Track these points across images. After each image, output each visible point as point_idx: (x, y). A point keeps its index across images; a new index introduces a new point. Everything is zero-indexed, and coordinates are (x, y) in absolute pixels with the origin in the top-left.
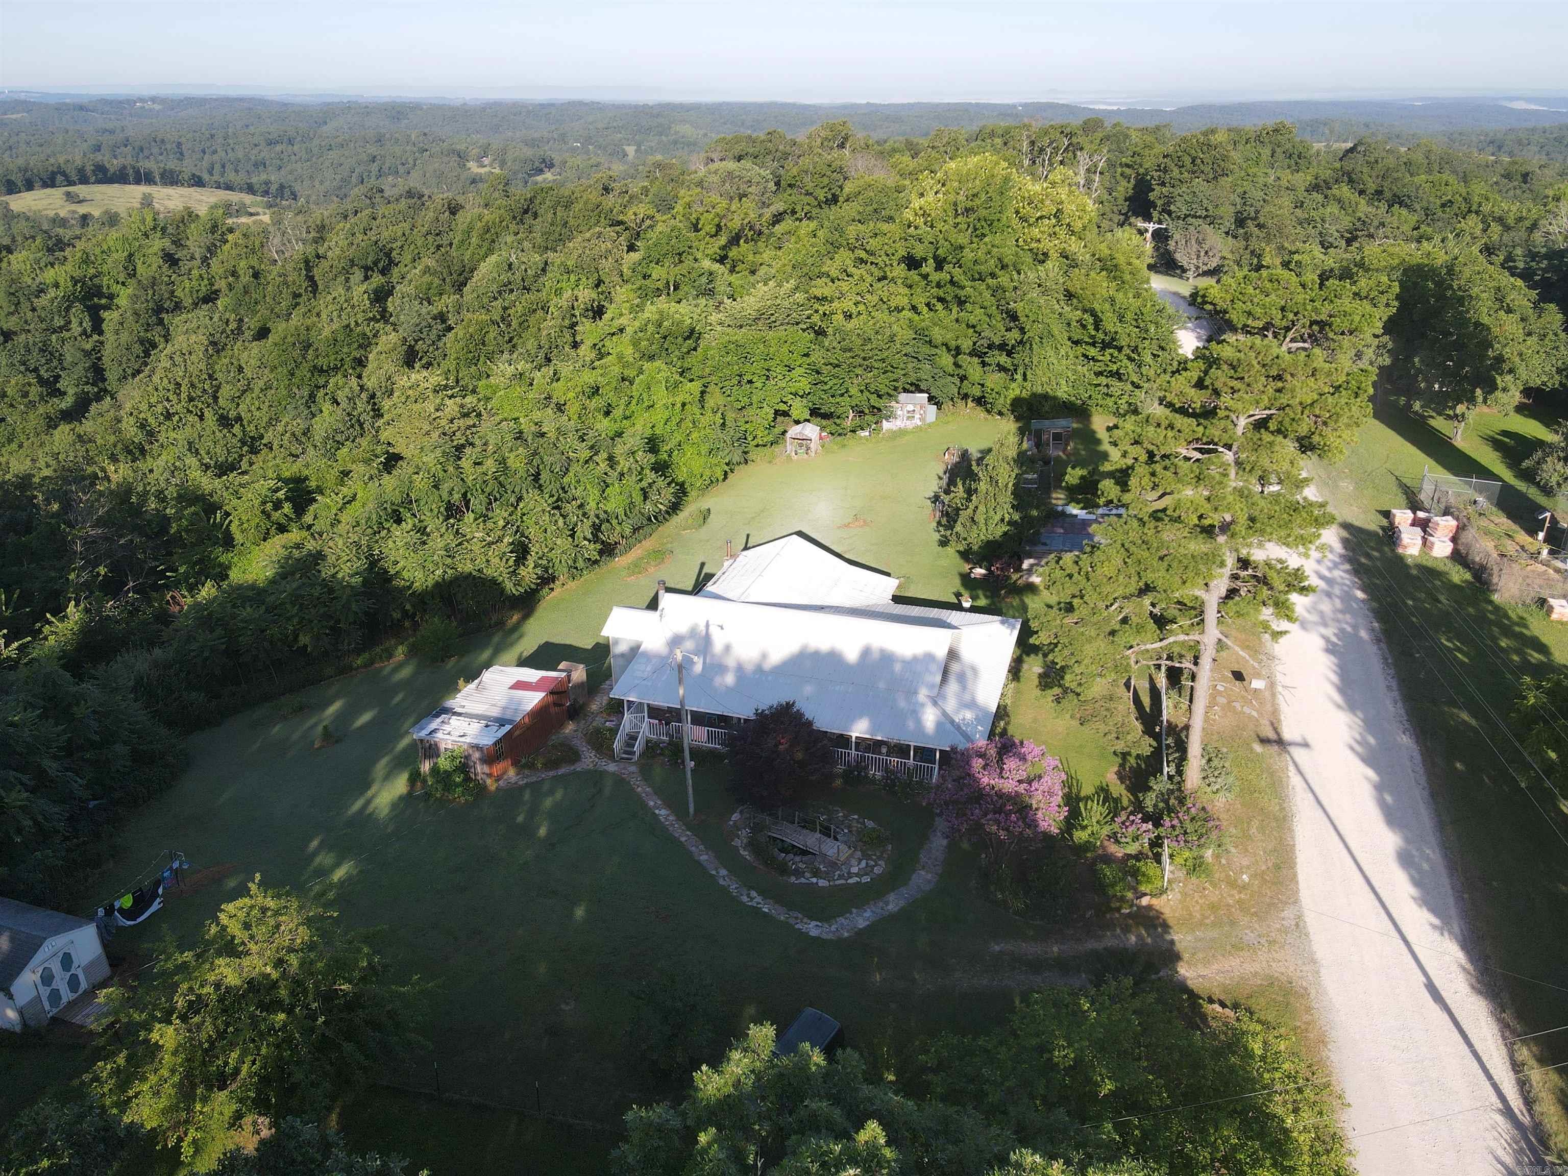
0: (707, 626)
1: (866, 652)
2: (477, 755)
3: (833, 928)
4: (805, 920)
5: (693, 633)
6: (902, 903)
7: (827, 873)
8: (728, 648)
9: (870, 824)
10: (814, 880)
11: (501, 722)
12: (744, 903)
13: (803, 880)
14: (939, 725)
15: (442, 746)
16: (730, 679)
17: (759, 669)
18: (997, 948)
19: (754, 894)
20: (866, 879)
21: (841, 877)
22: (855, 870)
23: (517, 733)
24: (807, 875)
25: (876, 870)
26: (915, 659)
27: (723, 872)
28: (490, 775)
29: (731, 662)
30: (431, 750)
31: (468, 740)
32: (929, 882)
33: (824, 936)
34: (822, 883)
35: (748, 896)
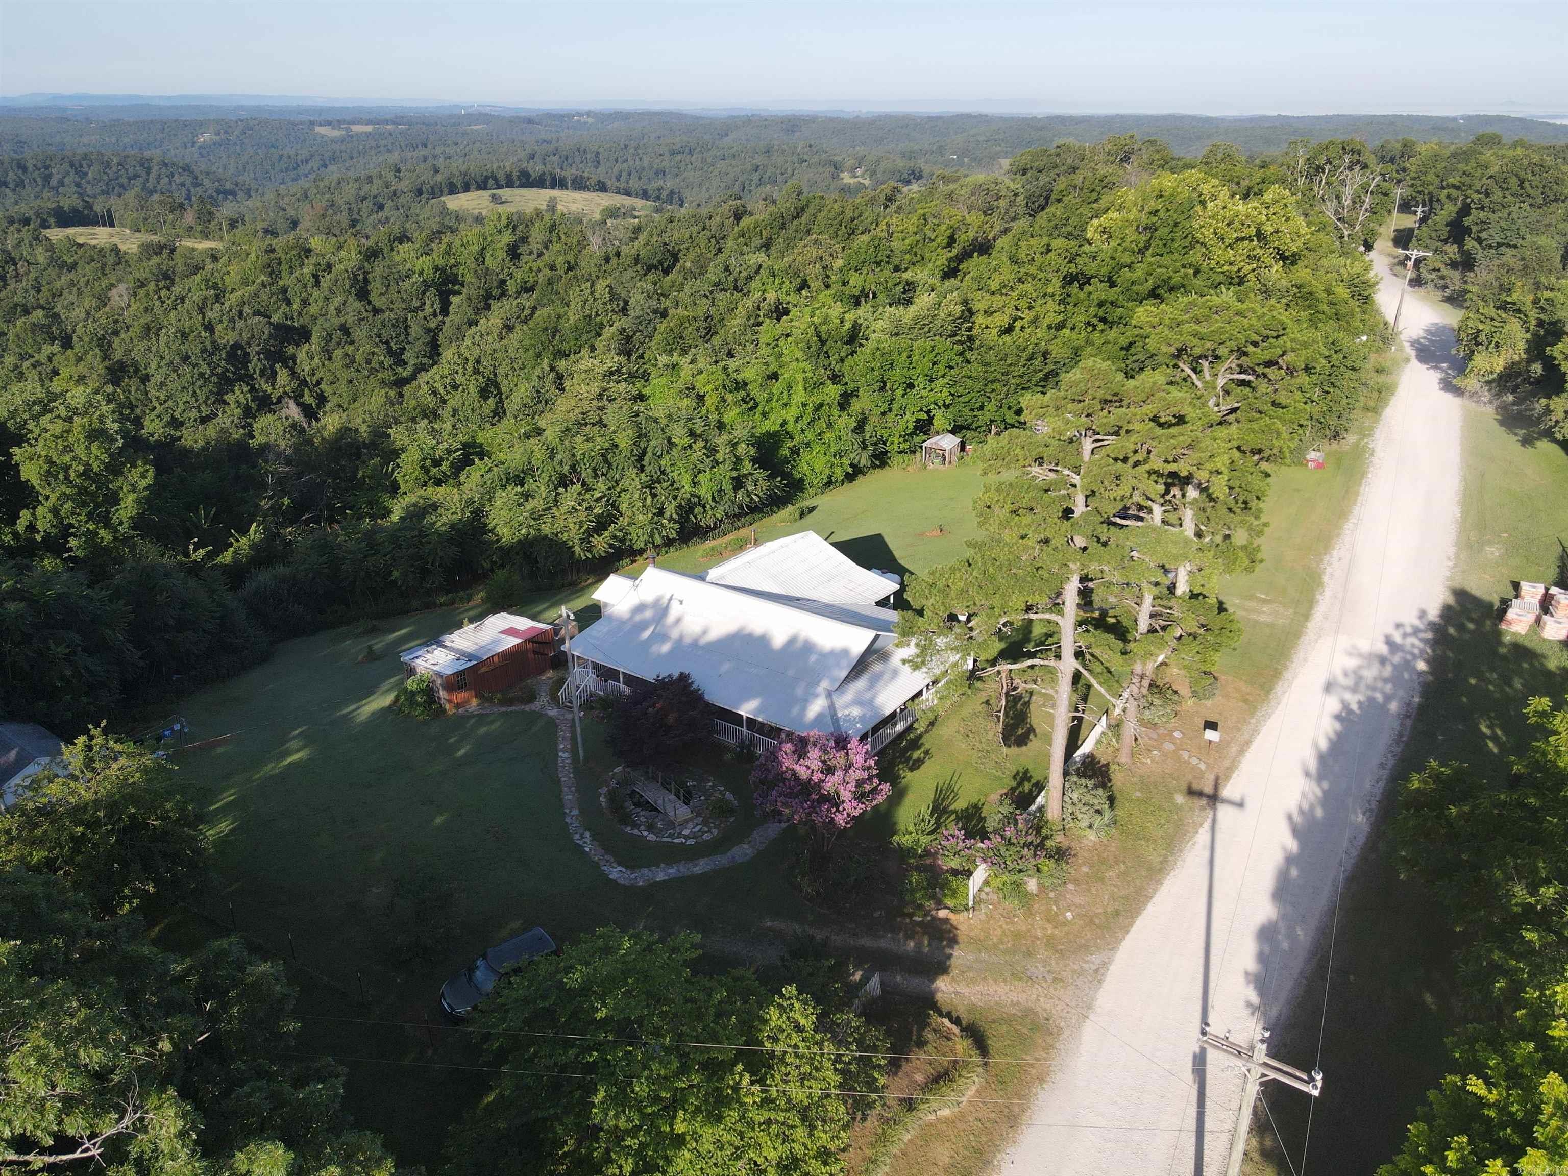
0: (671, 599)
1: (792, 641)
2: (439, 682)
3: (633, 876)
4: (615, 865)
5: (656, 603)
6: (709, 868)
7: (661, 830)
8: (678, 621)
9: (729, 796)
10: (645, 833)
11: (470, 657)
12: (572, 840)
13: (636, 832)
14: (820, 717)
15: (418, 670)
16: (666, 648)
17: (695, 644)
18: (769, 924)
19: (587, 834)
20: (691, 842)
21: (670, 836)
22: (686, 832)
23: (483, 670)
24: (642, 828)
25: (706, 836)
26: (832, 653)
27: (576, 812)
28: (449, 701)
29: (675, 634)
30: (411, 672)
31: (436, 668)
32: (746, 855)
33: (622, 881)
34: (651, 837)
35: (581, 835)
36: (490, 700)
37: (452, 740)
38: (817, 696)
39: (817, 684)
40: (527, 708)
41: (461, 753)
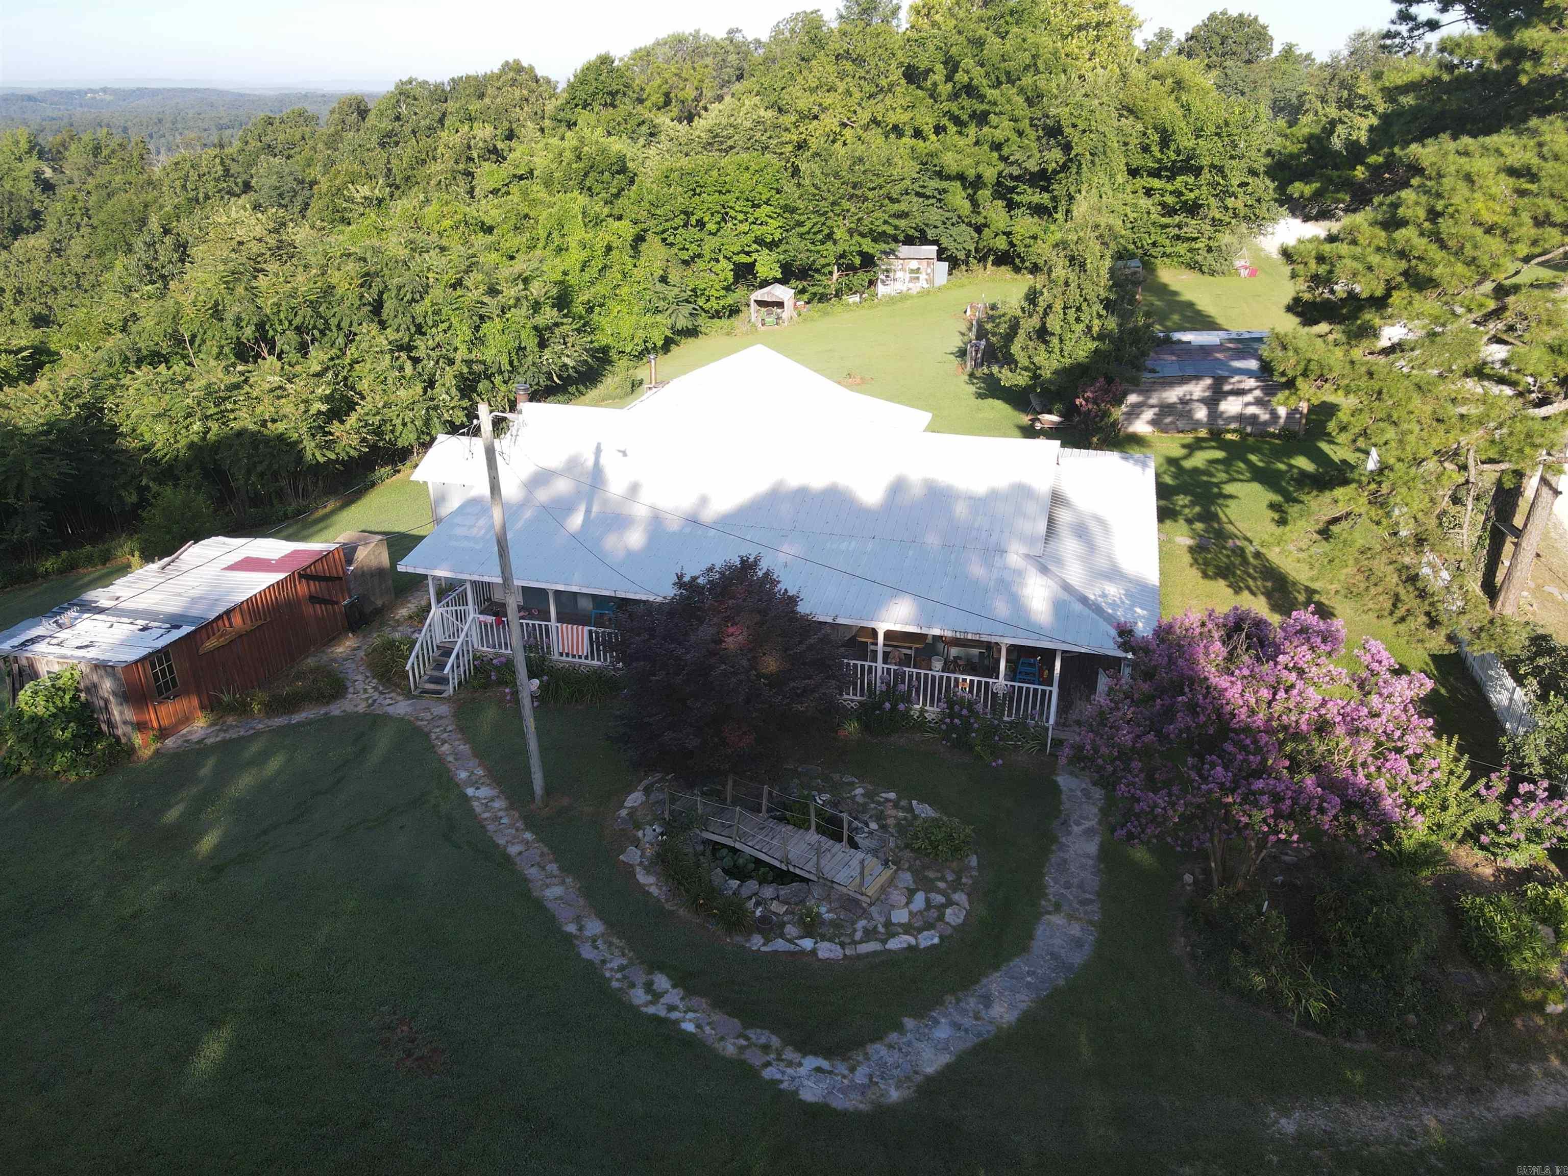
0: (598, 451)
2: (107, 685)
3: (860, 1076)
4: (790, 1054)
5: (573, 465)
6: (1024, 1000)
7: (835, 924)
8: (634, 488)
9: (924, 810)
10: (807, 944)
11: (174, 622)
12: (634, 1010)
13: (780, 945)
14: (1059, 607)
15: (42, 669)
16: (635, 538)
17: (693, 521)
19: (662, 982)
20: (929, 939)
21: (870, 935)
22: (900, 916)
23: (211, 644)
24: (791, 930)
25: (953, 916)
26: (993, 496)
27: (594, 927)
28: (141, 726)
29: (640, 511)
30: (27, 674)
31: (91, 653)
32: (1079, 943)
33: (840, 1102)
34: (827, 951)
35: (649, 987)
36: (242, 709)
37: (173, 815)
38: (1019, 573)
39: (1003, 552)
40: (336, 709)
41: (208, 842)
